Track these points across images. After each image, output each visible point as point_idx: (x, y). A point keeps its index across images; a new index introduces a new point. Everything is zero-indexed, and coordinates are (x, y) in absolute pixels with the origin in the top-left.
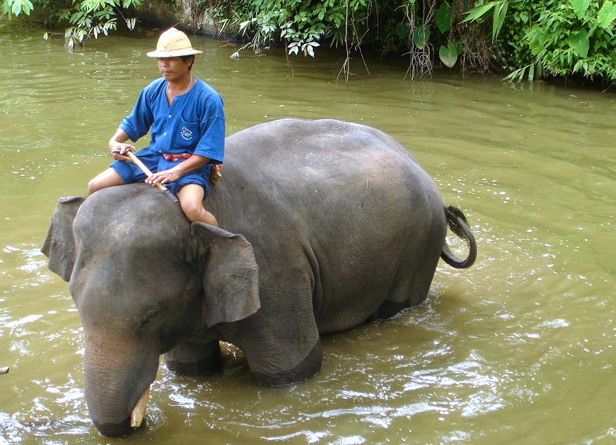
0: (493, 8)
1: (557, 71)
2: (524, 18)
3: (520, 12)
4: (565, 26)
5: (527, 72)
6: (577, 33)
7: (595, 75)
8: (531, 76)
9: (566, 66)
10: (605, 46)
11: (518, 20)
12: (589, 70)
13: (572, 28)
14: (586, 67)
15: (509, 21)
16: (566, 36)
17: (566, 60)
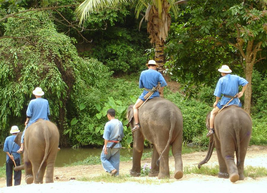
0: (69, 132)
1: (85, 144)
2: (76, 133)
3: (74, 132)
4: (87, 134)
5: (77, 145)
6: (89, 135)
7: (94, 144)
8: (78, 147)
9: (87, 143)
10: (95, 138)
11: (74, 134)
12: (93, 143)
13: (88, 134)
14: (92, 143)
15: (72, 134)
16: (87, 136)
17: (87, 141)
